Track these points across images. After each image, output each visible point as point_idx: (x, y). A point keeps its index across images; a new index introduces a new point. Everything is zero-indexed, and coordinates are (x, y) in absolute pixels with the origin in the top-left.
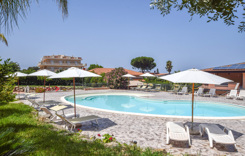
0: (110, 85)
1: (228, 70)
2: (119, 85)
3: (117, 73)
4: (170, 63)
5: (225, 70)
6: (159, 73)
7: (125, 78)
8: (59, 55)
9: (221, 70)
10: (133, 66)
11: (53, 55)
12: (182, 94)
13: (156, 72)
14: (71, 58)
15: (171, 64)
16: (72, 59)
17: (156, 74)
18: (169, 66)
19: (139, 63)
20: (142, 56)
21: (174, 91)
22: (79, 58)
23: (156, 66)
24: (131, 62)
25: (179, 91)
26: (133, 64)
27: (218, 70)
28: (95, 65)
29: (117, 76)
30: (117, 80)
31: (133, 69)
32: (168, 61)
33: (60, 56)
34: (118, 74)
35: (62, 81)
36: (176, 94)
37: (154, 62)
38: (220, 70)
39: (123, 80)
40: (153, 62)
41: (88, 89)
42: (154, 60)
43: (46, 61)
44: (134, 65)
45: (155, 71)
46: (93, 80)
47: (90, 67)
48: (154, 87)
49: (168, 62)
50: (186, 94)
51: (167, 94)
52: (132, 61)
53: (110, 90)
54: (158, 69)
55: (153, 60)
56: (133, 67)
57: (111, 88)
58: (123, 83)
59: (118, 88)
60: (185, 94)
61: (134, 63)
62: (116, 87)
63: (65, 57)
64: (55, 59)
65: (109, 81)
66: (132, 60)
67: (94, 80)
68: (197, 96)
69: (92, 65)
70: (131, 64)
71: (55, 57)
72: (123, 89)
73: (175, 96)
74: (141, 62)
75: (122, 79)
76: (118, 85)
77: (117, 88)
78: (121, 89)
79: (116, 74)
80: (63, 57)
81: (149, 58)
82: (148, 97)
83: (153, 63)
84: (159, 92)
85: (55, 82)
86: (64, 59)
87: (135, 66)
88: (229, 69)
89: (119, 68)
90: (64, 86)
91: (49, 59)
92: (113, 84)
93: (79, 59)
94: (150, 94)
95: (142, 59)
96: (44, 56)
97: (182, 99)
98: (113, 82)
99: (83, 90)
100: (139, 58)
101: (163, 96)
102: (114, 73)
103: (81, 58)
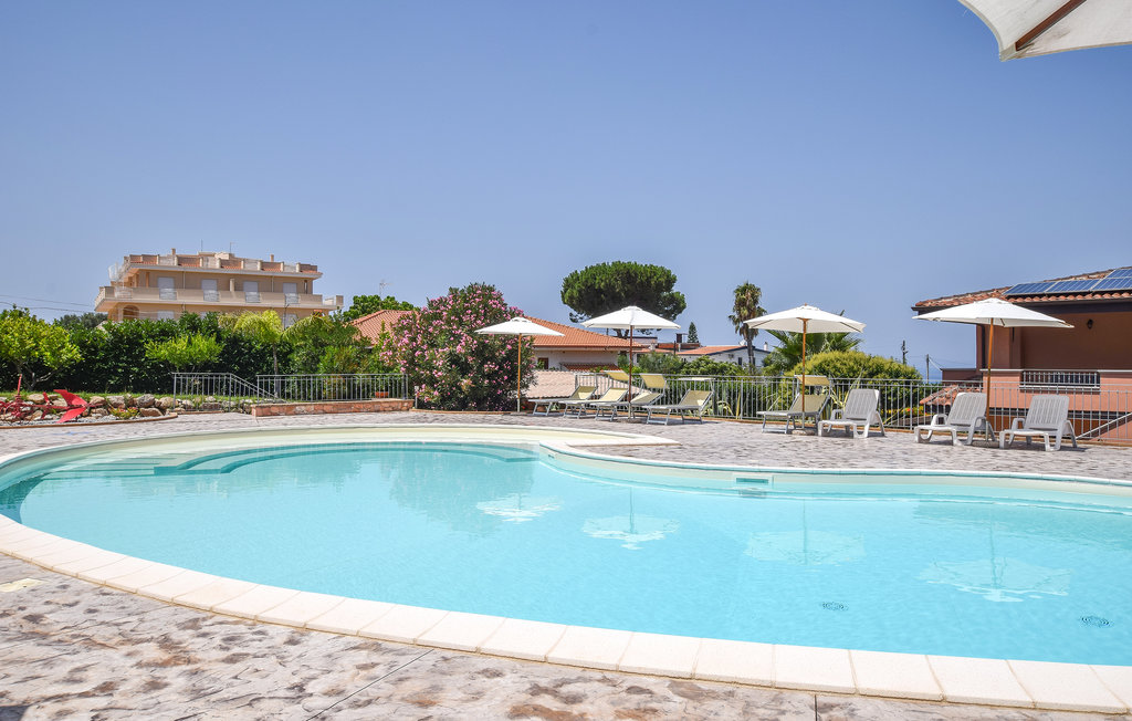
0: (417, 388)
1: (1098, 297)
2: (465, 383)
3: (457, 315)
4: (752, 295)
5: (1079, 298)
6: (697, 345)
7: (503, 347)
8: (206, 252)
9: (1058, 295)
10: (572, 306)
11: (174, 250)
12: (847, 434)
13: (685, 340)
14: (264, 265)
15: (756, 302)
16: (268, 272)
17: (684, 347)
18: (749, 309)
19: (600, 291)
20: (615, 261)
21: (793, 417)
22: (303, 267)
23: (684, 307)
24: (562, 289)
25: (825, 415)
26: (571, 298)
27: (1041, 296)
28: (379, 298)
29: (453, 335)
30: (454, 360)
31: (574, 321)
32: (742, 285)
33: (206, 257)
34: (461, 323)
35: (155, 366)
36: (813, 431)
37: (675, 289)
38: (1049, 296)
39: (492, 359)
40: (669, 288)
41: (274, 410)
42: (674, 280)
43: (135, 280)
44: (580, 301)
45: (679, 337)
46: (332, 361)
47: (354, 308)
48: (672, 396)
49: (743, 290)
50: (870, 435)
51: (755, 434)
52: (568, 284)
53: (414, 413)
54: (692, 328)
55: (670, 281)
56: (575, 313)
57: (422, 405)
58: (489, 376)
59: (462, 406)
60: (866, 434)
61: (576, 294)
62: (450, 398)
63: (232, 261)
64: (181, 269)
65: (412, 363)
66: (567, 280)
67: (337, 365)
68: (950, 443)
69: (365, 299)
70: (563, 297)
71: (181, 260)
72: (492, 409)
73: (812, 446)
74: (610, 287)
75: (484, 350)
76: (459, 388)
77: (454, 401)
78: (480, 408)
79: (448, 322)
80: (223, 263)
81: (653, 270)
82: (629, 450)
83: (672, 296)
84: (699, 421)
85: (116, 374)
86: (228, 270)
87: (584, 308)
88: (1102, 293)
89: (472, 289)
90: (149, 397)
91: (148, 273)
92: (432, 382)
93: (306, 274)
94: (644, 436)
95: (618, 272)
96: (125, 258)
97: (869, 462)
98: (432, 368)
99: (250, 413)
100: (602, 269)
101: (727, 447)
102: (438, 316)
103: (314, 268)
